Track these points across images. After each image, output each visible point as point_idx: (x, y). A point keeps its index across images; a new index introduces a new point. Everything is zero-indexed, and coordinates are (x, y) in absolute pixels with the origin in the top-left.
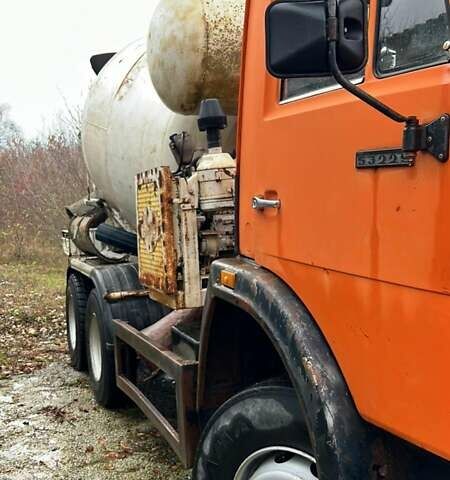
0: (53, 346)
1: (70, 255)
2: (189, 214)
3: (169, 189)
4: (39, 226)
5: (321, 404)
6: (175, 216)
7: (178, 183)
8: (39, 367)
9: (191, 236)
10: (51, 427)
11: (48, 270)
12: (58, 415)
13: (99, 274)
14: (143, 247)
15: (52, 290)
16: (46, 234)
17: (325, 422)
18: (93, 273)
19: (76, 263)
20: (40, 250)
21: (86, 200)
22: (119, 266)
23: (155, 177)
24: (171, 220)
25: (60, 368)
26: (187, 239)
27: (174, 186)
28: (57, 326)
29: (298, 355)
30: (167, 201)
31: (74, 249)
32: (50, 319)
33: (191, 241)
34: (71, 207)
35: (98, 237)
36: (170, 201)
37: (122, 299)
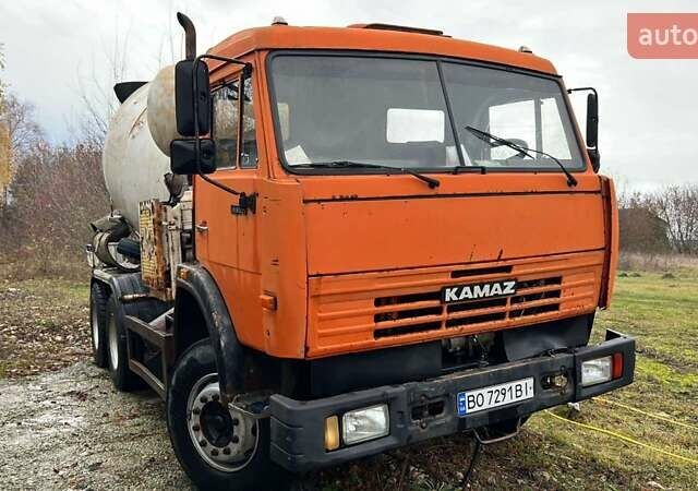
0: (78, 350)
1: (94, 267)
2: (174, 233)
3: (159, 215)
4: (67, 240)
5: (219, 337)
6: (164, 234)
7: (166, 211)
8: (66, 366)
9: (176, 248)
10: (76, 403)
11: (75, 284)
12: (81, 396)
13: (117, 281)
14: (144, 256)
15: (78, 302)
16: (74, 248)
17: (220, 345)
18: (111, 280)
19: (98, 272)
20: (67, 265)
21: (109, 217)
22: (134, 275)
23: (149, 206)
24: (160, 237)
25: (85, 366)
26: (173, 250)
27: (163, 212)
28: (83, 334)
29: (210, 312)
30: (158, 224)
31: (97, 261)
32: (76, 328)
33: (176, 252)
34: (96, 223)
35: (119, 251)
36: (160, 224)
37: (134, 300)
